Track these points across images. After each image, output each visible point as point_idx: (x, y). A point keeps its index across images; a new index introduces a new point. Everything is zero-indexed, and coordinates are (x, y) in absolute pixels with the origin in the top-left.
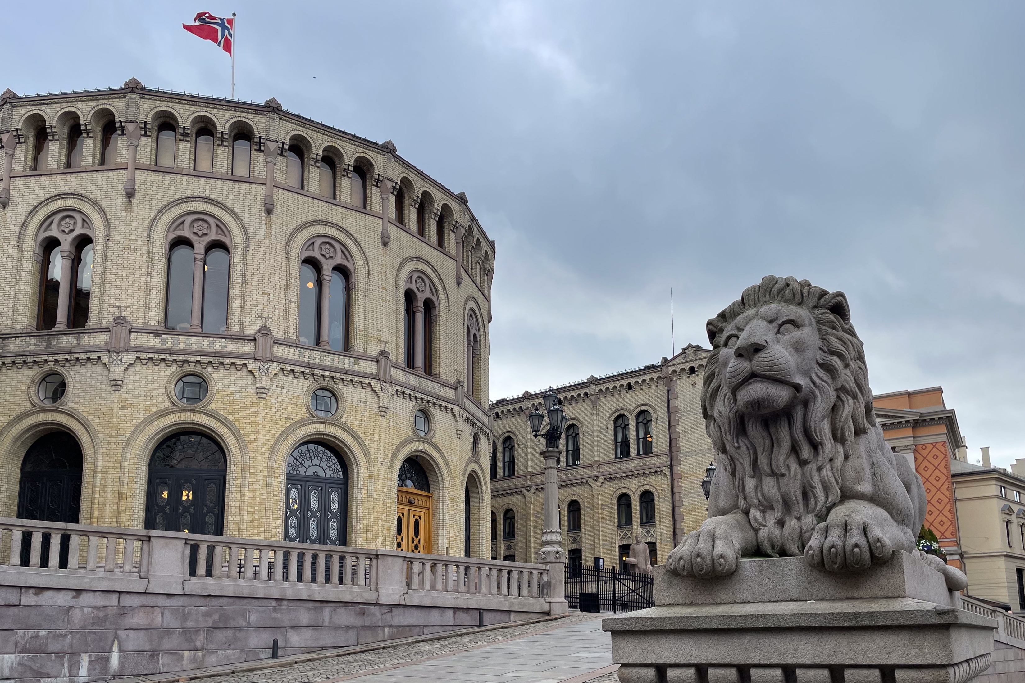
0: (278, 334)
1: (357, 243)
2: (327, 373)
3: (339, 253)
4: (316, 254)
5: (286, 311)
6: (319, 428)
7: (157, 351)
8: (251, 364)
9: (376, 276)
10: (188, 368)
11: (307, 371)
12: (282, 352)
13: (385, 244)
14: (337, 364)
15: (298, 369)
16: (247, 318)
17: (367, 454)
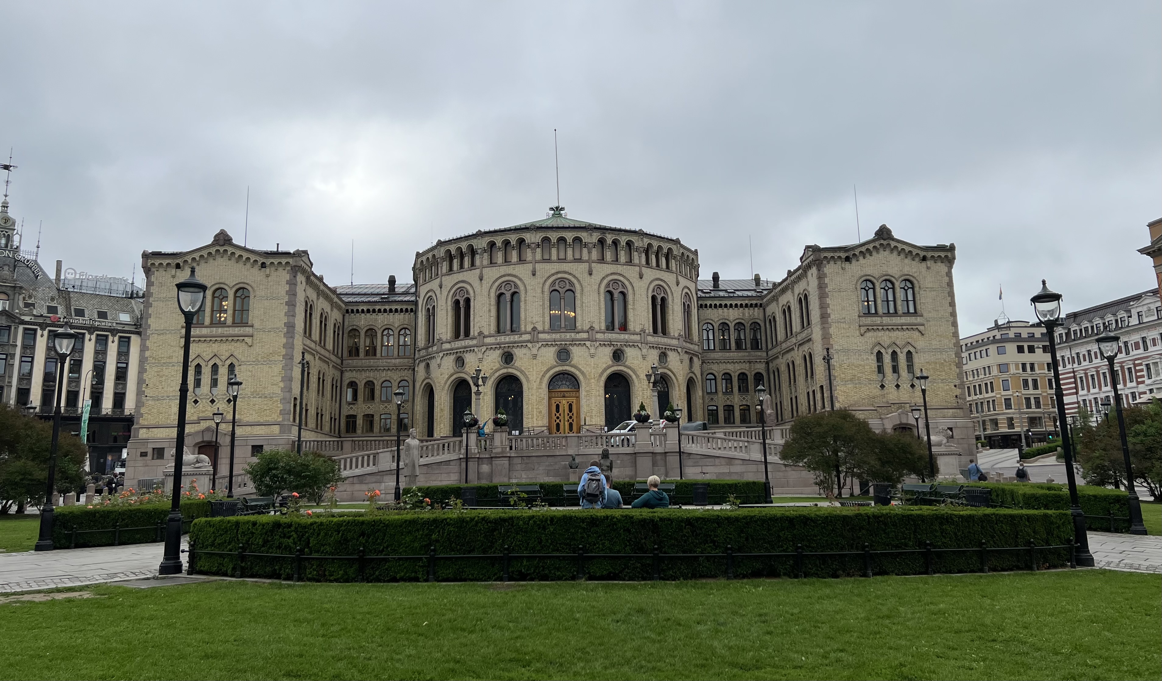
0: (486, 333)
1: (520, 279)
2: (507, 345)
3: (513, 286)
4: (503, 291)
5: (490, 322)
6: (504, 371)
7: (448, 350)
8: (476, 349)
9: (530, 293)
10: (459, 355)
11: (498, 346)
12: (488, 340)
13: (534, 275)
14: (512, 340)
15: (494, 346)
16: (476, 329)
17: (527, 378)
